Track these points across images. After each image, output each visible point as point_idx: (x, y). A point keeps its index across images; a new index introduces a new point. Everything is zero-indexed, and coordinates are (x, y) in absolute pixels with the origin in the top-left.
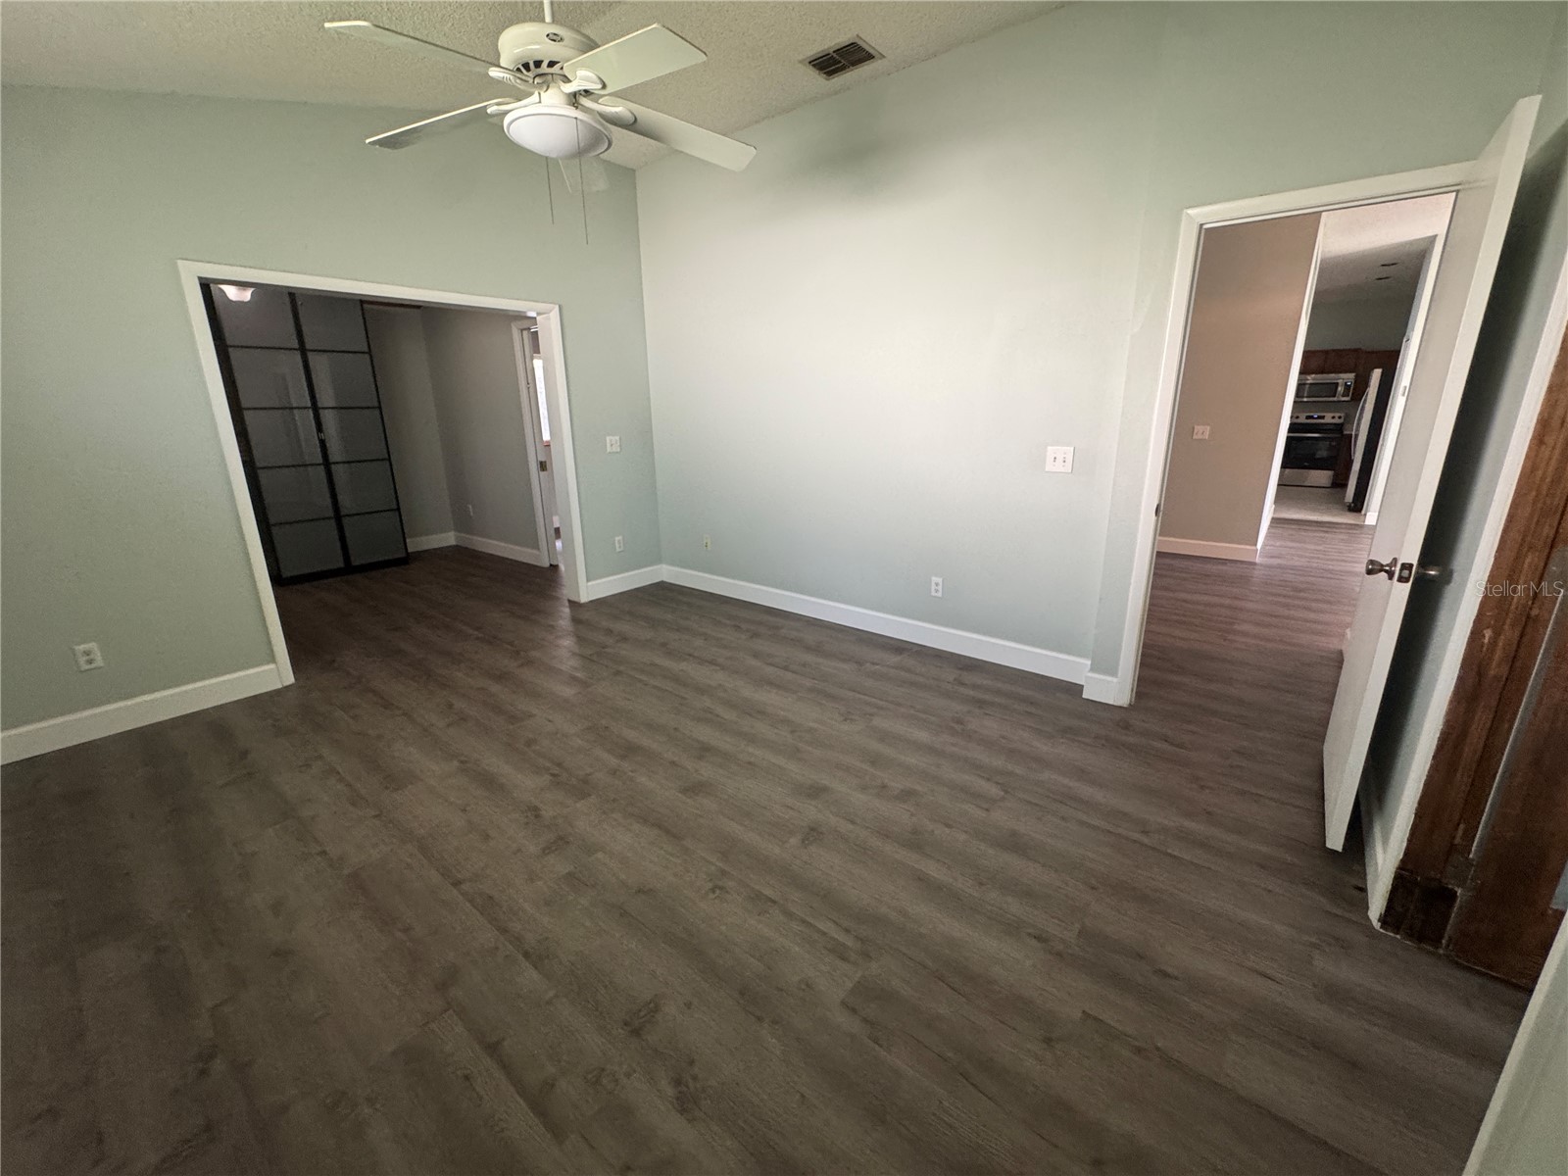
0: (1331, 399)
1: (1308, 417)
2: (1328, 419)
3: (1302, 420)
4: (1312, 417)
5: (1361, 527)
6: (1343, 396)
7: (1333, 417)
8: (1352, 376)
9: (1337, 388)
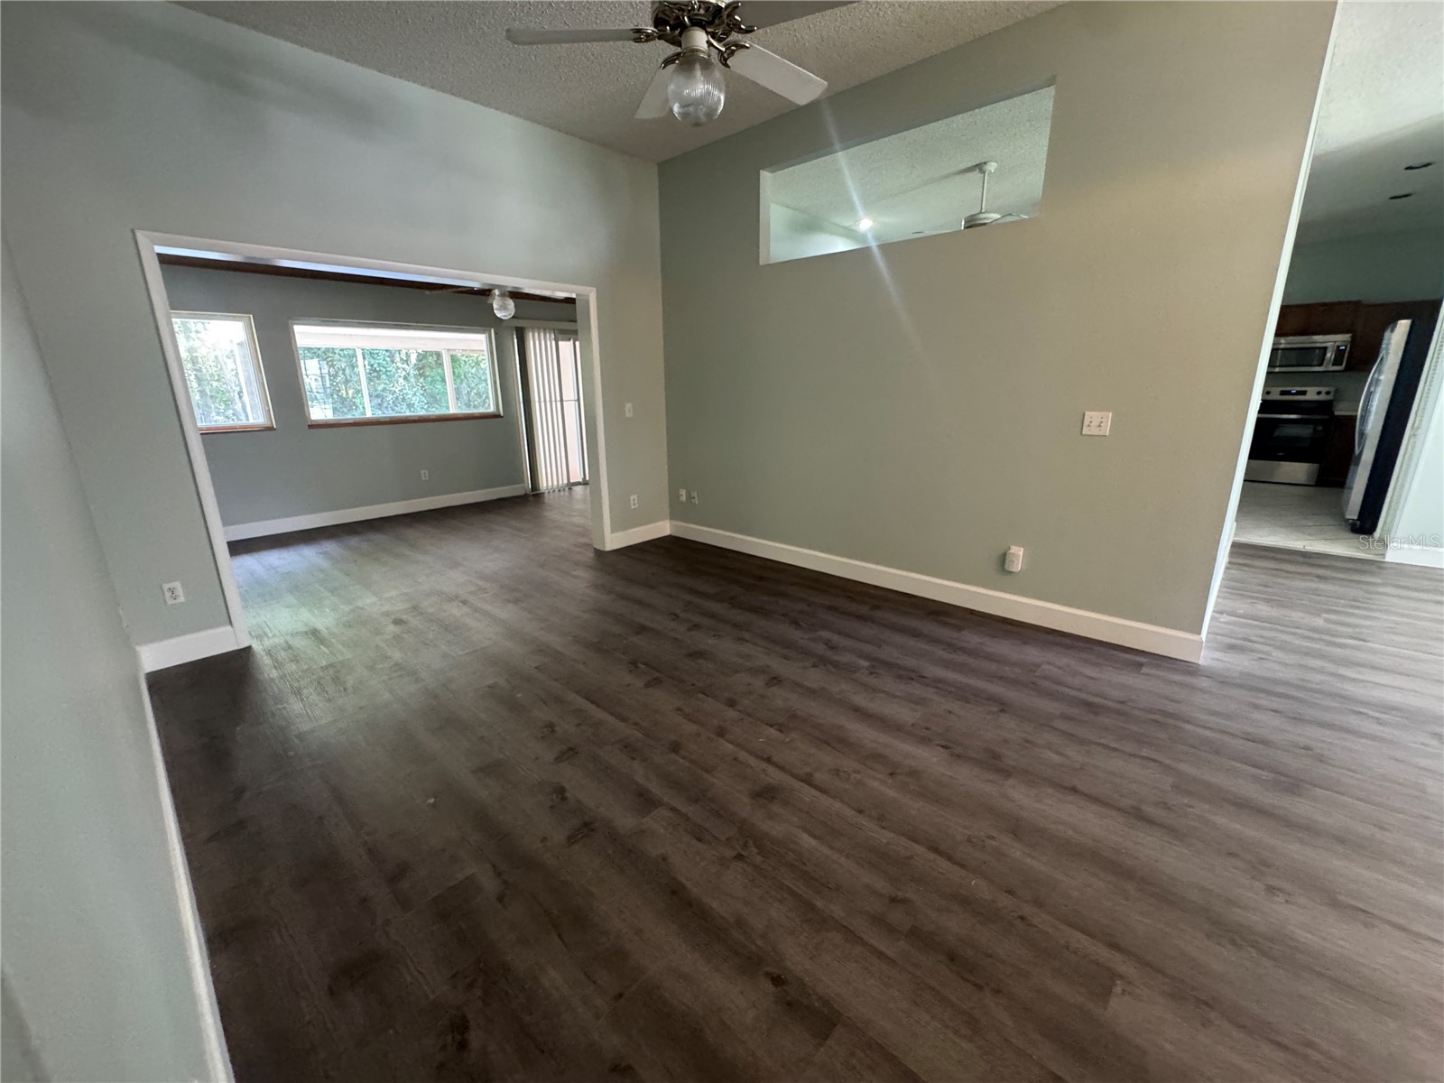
0: (1317, 369)
1: (1283, 393)
2: (1312, 394)
3: (1275, 396)
4: (1288, 393)
5: (1379, 566)
6: (1334, 365)
7: (1319, 393)
8: (1346, 337)
9: (1325, 354)
